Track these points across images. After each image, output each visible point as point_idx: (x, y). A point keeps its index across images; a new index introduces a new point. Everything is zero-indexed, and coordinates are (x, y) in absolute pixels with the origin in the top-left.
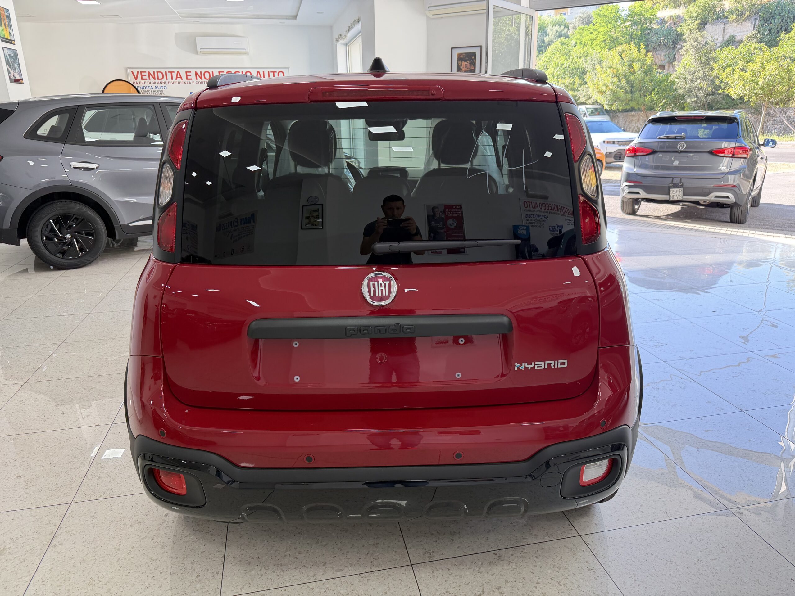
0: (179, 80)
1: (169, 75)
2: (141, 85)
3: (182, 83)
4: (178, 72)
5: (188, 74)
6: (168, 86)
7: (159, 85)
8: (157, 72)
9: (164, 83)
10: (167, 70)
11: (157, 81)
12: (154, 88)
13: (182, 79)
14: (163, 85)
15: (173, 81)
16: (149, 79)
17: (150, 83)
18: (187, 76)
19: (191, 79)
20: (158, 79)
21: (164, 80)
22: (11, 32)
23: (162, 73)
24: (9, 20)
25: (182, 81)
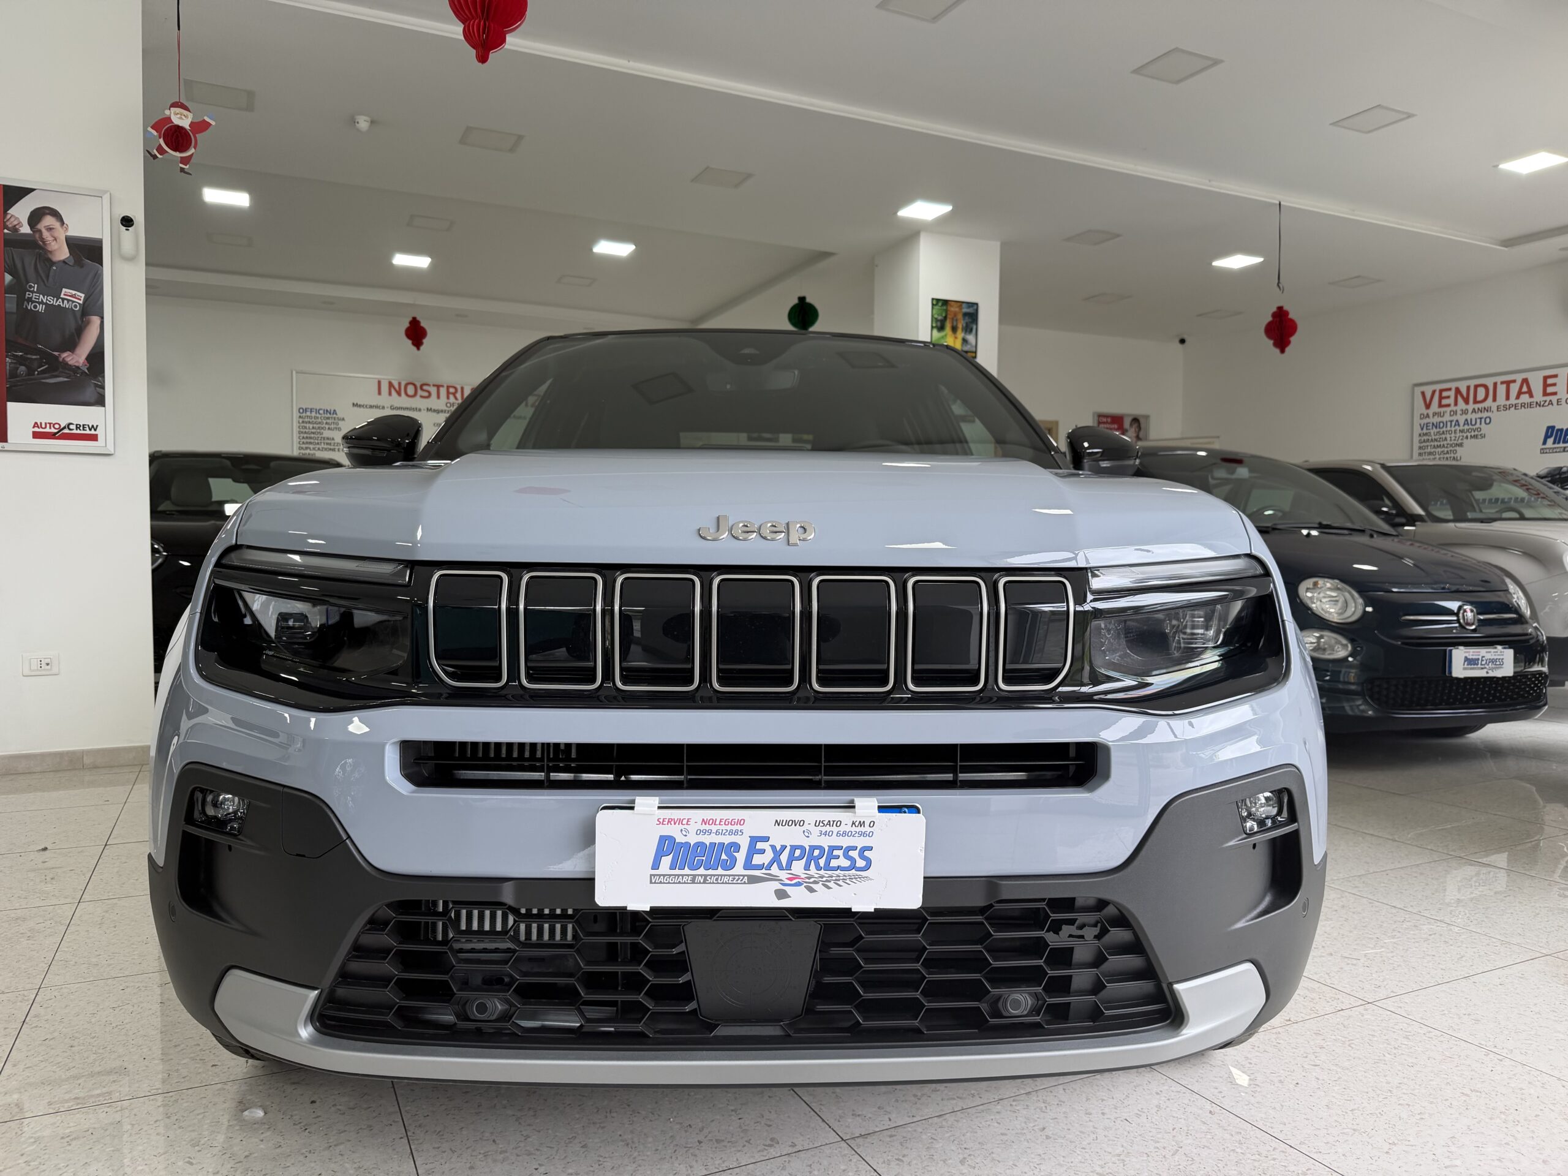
0: (1525, 398)
1: (1501, 389)
2: (1436, 420)
3: (1530, 405)
4: (1525, 381)
5: (1550, 381)
6: (1494, 415)
7: (1474, 416)
8: (1476, 387)
9: (1487, 410)
10: (1499, 380)
11: (1471, 406)
12: (1462, 423)
13: (1531, 396)
14: (1485, 415)
15: (1508, 403)
16: (1456, 404)
17: (1455, 413)
18: (1546, 386)
19: (1555, 394)
20: (1475, 402)
21: (1489, 403)
22: (971, 338)
23: (1486, 387)
24: (970, 320)
25: (1532, 400)
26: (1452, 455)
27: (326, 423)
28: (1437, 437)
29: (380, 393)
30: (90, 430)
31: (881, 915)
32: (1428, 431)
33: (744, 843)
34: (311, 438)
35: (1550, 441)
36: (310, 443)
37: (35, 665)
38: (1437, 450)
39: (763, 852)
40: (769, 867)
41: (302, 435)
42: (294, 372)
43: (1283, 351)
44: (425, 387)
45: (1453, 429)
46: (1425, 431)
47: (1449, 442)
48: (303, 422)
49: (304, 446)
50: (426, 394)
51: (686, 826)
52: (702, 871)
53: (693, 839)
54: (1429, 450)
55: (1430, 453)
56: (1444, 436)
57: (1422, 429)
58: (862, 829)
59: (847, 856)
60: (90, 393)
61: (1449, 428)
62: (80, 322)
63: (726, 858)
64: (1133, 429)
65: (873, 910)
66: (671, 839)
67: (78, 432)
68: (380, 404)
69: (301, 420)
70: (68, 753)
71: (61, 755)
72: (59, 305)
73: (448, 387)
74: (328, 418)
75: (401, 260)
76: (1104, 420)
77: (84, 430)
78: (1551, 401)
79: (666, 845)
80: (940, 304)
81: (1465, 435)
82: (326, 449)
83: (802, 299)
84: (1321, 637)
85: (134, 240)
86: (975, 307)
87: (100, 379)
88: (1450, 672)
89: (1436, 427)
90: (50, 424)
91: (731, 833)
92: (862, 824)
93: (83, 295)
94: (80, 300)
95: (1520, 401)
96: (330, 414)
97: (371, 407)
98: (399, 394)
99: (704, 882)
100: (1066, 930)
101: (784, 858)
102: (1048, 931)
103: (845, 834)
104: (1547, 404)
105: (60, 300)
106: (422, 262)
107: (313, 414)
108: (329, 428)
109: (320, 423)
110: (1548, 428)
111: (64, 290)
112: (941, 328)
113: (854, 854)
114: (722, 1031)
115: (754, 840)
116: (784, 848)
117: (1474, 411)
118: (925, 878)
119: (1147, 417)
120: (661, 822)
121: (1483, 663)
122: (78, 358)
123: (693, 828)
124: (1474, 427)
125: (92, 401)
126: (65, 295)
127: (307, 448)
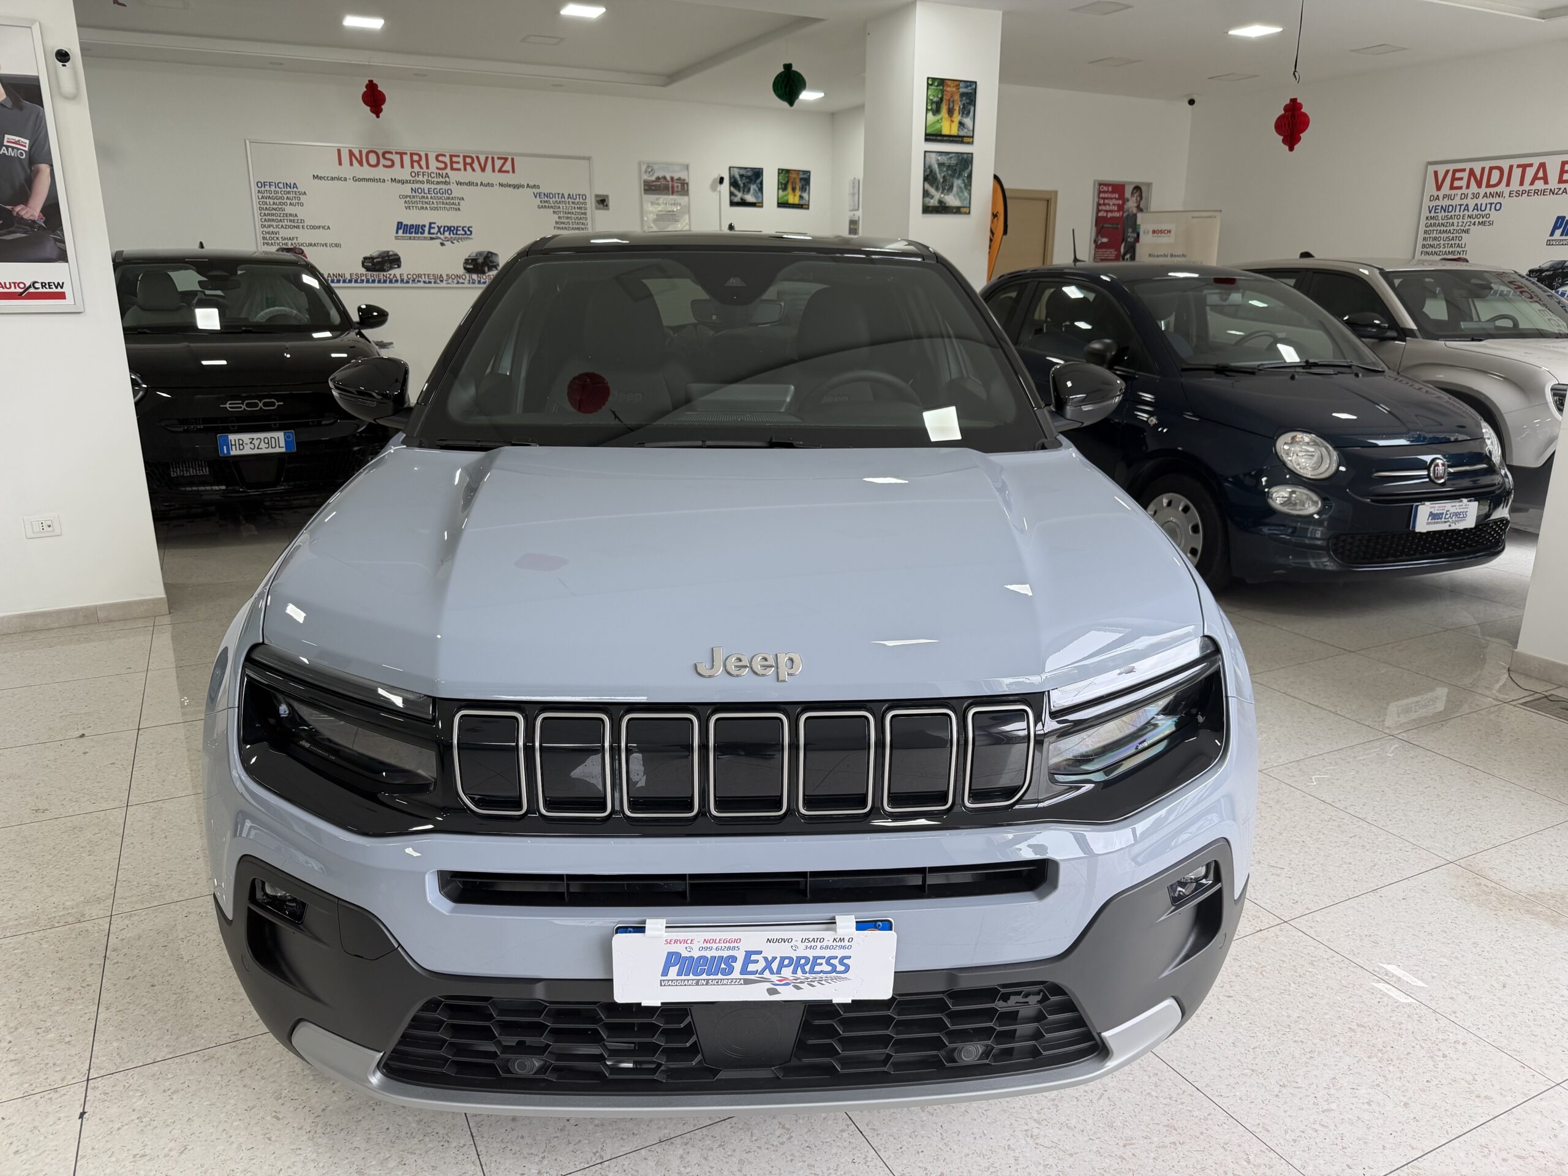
0: (1539, 185)
1: (1517, 173)
2: (1446, 202)
3: (1543, 192)
4: (1543, 166)
6: (1506, 201)
7: (1485, 201)
8: (1491, 169)
9: (1499, 195)
10: (1515, 162)
11: (1483, 190)
12: (1471, 208)
13: (1546, 182)
14: (1496, 200)
15: (1521, 188)
16: (1468, 187)
17: (1466, 196)
18: (1562, 172)
21: (1502, 187)
22: (968, 121)
23: (1501, 169)
24: (968, 101)
25: (1546, 187)
26: (1457, 242)
27: (287, 198)
28: (1445, 221)
29: (340, 164)
30: (57, 288)
31: (857, 1004)
32: (1435, 215)
33: (741, 956)
34: (273, 215)
35: (1558, 232)
36: (273, 220)
37: (38, 528)
38: (1442, 236)
39: (757, 961)
40: (762, 972)
41: (263, 212)
42: (247, 142)
43: (1291, 149)
44: (387, 156)
45: (1462, 214)
46: (1433, 214)
47: (1455, 228)
48: (262, 197)
49: (266, 223)
50: (389, 163)
51: (690, 945)
52: (704, 976)
53: (696, 954)
54: (1435, 235)
55: (1435, 239)
56: (1451, 221)
57: (1430, 212)
58: (842, 944)
59: (828, 963)
60: (50, 248)
61: (1457, 213)
62: (29, 171)
63: (725, 967)
64: (1135, 198)
65: (850, 1002)
66: (678, 954)
67: (44, 290)
68: (342, 175)
69: (260, 195)
70: (82, 609)
71: (75, 611)
72: (4, 154)
73: (412, 155)
74: (289, 193)
75: (352, 21)
76: (1105, 189)
77: (50, 288)
78: (1565, 189)
79: (672, 959)
80: (937, 84)
81: (1473, 221)
82: (289, 227)
83: (788, 67)
84: (1293, 492)
85: (72, 75)
86: (974, 86)
87: (59, 232)
88: (1414, 527)
89: (1445, 211)
90: (14, 283)
91: (729, 948)
92: (841, 940)
93: (27, 141)
94: (25, 146)
95: (1533, 188)
96: (290, 187)
97: (333, 179)
98: (361, 163)
99: (707, 984)
100: (1013, 999)
101: (775, 966)
102: (999, 1000)
103: (827, 947)
104: (1560, 192)
105: (4, 148)
106: (375, 23)
107: (273, 188)
108: (291, 204)
109: (280, 198)
110: (1558, 218)
111: (7, 136)
112: (936, 111)
113: (835, 962)
114: (723, 1075)
115: (749, 954)
116: (774, 958)
117: (1485, 195)
118: (895, 972)
119: (1149, 185)
120: (668, 942)
121: (1447, 516)
122: (33, 211)
123: (696, 946)
124: (1483, 213)
125: (54, 257)
126: (8, 142)
127: (269, 226)
